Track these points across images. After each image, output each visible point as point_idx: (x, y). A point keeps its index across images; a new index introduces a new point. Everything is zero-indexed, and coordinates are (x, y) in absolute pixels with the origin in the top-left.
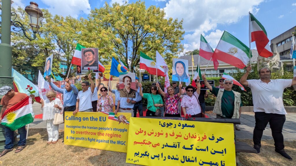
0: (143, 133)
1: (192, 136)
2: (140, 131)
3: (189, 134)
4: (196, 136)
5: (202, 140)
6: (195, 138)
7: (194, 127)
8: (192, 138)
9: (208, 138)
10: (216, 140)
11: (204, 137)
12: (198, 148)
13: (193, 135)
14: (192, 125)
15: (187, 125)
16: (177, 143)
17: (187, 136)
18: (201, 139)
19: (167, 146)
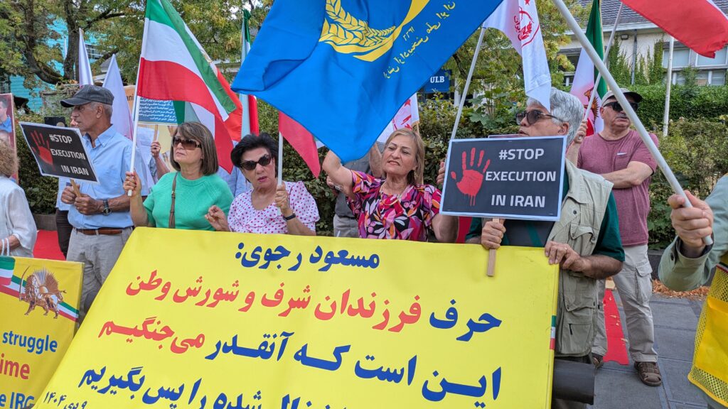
0: (158, 292)
1: (355, 306)
2: (146, 282)
3: (346, 296)
4: (373, 305)
5: (397, 329)
6: (367, 314)
7: (374, 266)
8: (352, 312)
9: (425, 318)
10: (461, 328)
11: (408, 313)
12: (367, 365)
13: (361, 302)
14: (367, 258)
15: (349, 257)
17: (334, 306)
18: (394, 321)
19: (231, 351)
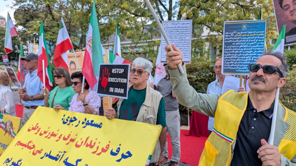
0: (36, 131)
1: (89, 144)
2: (34, 127)
3: (87, 139)
4: (95, 144)
5: (99, 154)
6: (92, 147)
7: (100, 127)
8: (87, 146)
9: (109, 151)
11: (105, 148)
13: (91, 142)
14: (99, 124)
15: (93, 123)
16: (63, 152)
17: (82, 143)
18: (99, 151)
19: (48, 157)
